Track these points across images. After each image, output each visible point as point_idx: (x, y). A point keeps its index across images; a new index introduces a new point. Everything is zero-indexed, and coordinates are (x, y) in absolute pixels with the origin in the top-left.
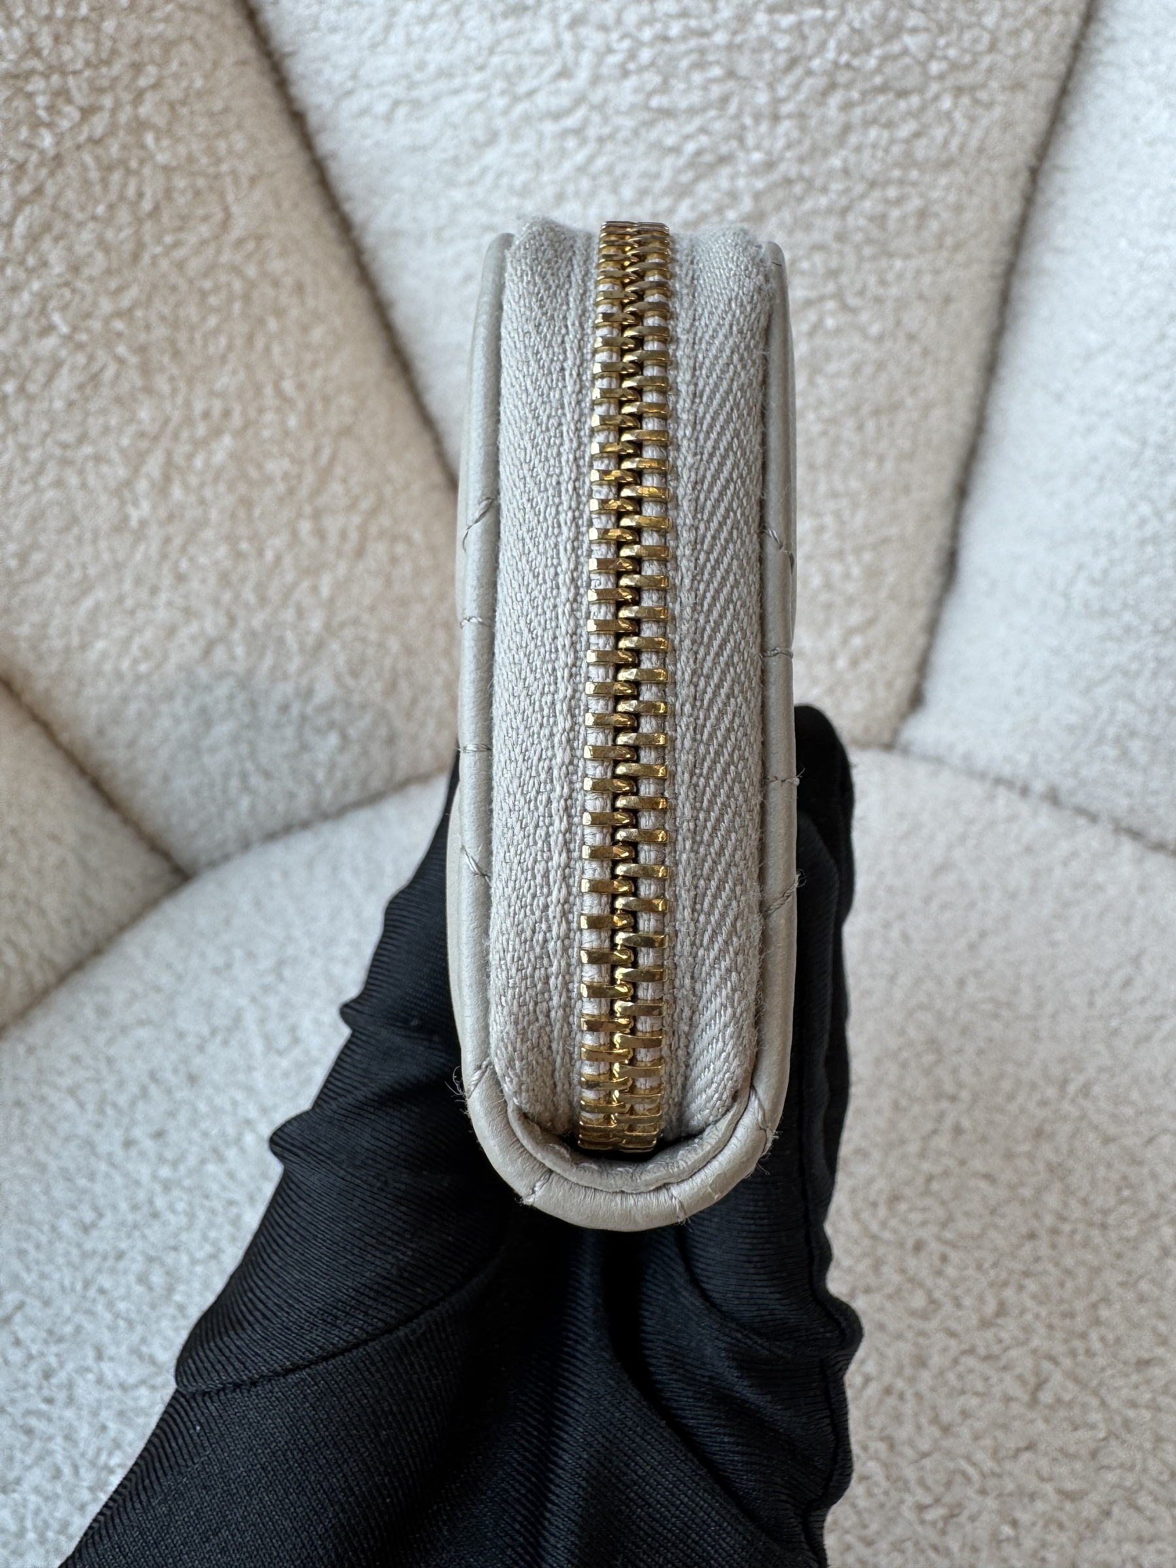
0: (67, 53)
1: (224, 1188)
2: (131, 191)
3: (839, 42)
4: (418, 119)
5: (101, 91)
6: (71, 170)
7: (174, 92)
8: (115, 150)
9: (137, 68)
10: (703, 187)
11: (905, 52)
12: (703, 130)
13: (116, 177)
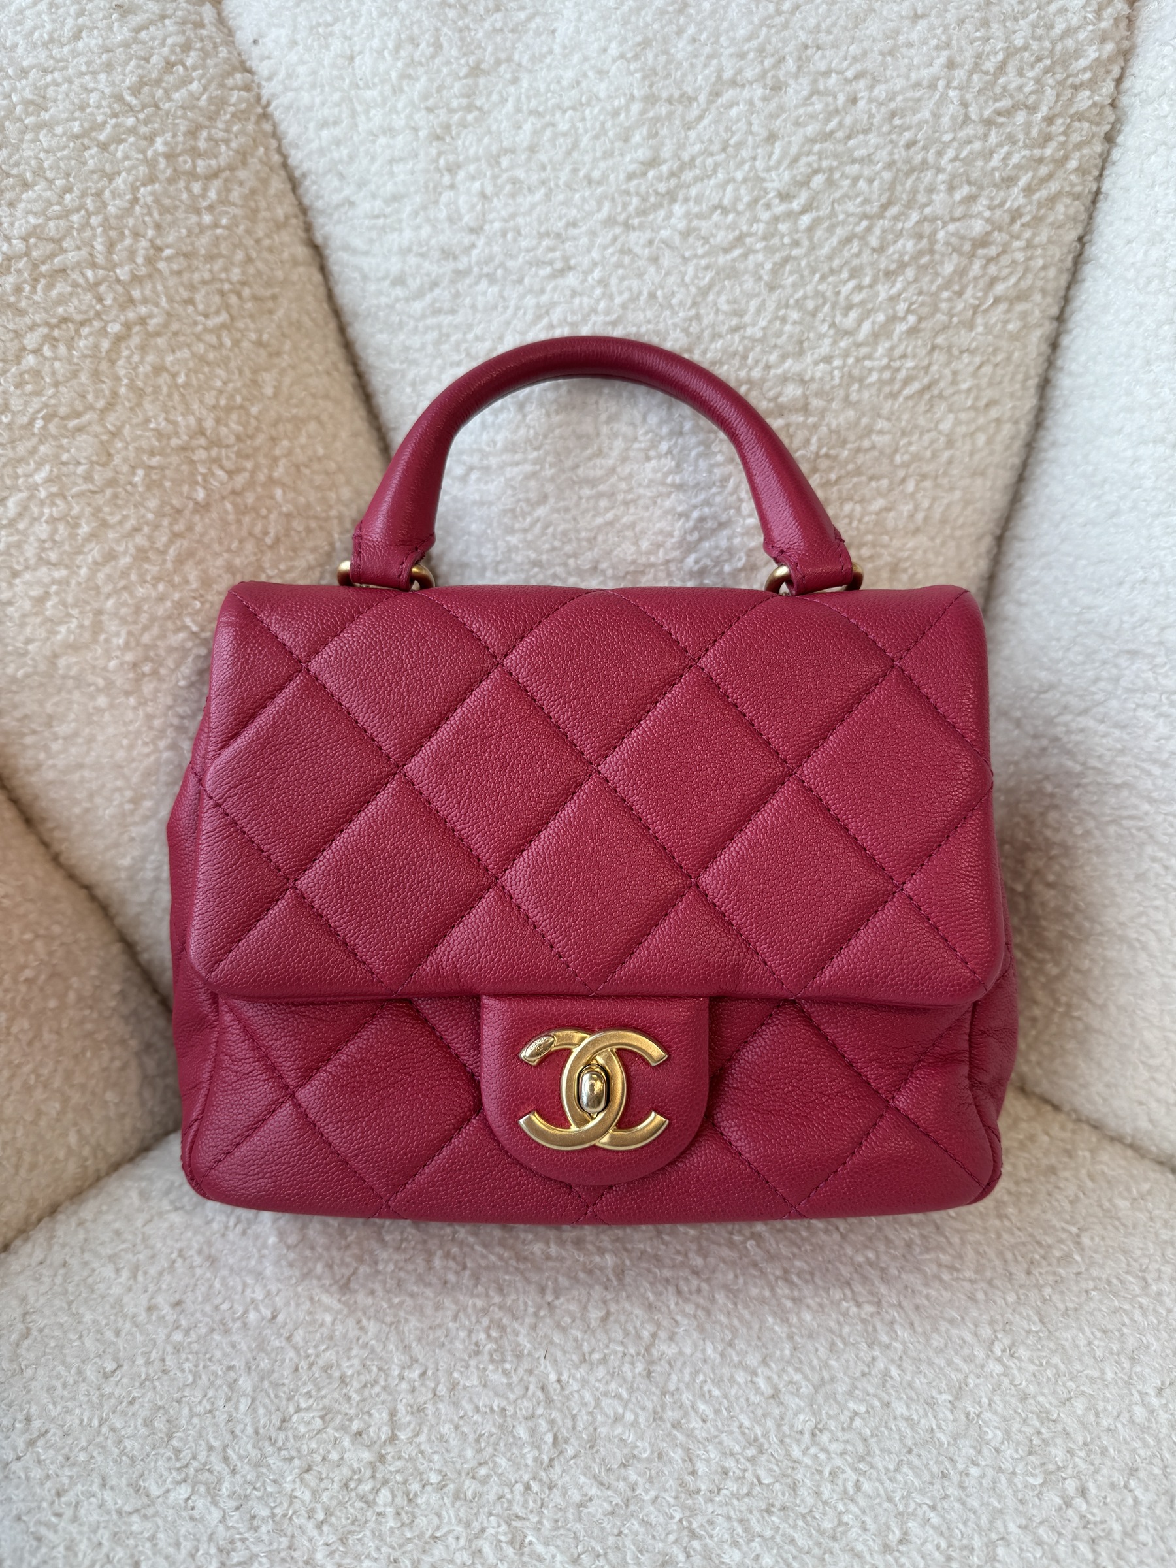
0: (223, 430)
1: (225, 1355)
2: (258, 529)
3: (819, 439)
4: (486, 483)
5: (247, 457)
6: (214, 515)
7: (300, 456)
8: (250, 498)
9: (274, 440)
10: (706, 545)
11: (873, 447)
12: (707, 503)
13: (247, 520)
